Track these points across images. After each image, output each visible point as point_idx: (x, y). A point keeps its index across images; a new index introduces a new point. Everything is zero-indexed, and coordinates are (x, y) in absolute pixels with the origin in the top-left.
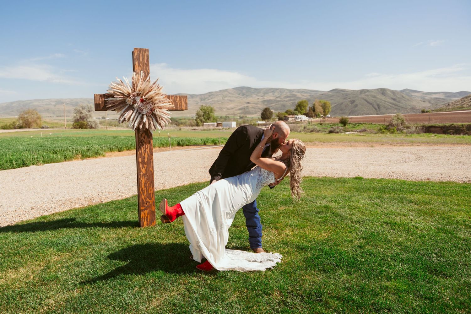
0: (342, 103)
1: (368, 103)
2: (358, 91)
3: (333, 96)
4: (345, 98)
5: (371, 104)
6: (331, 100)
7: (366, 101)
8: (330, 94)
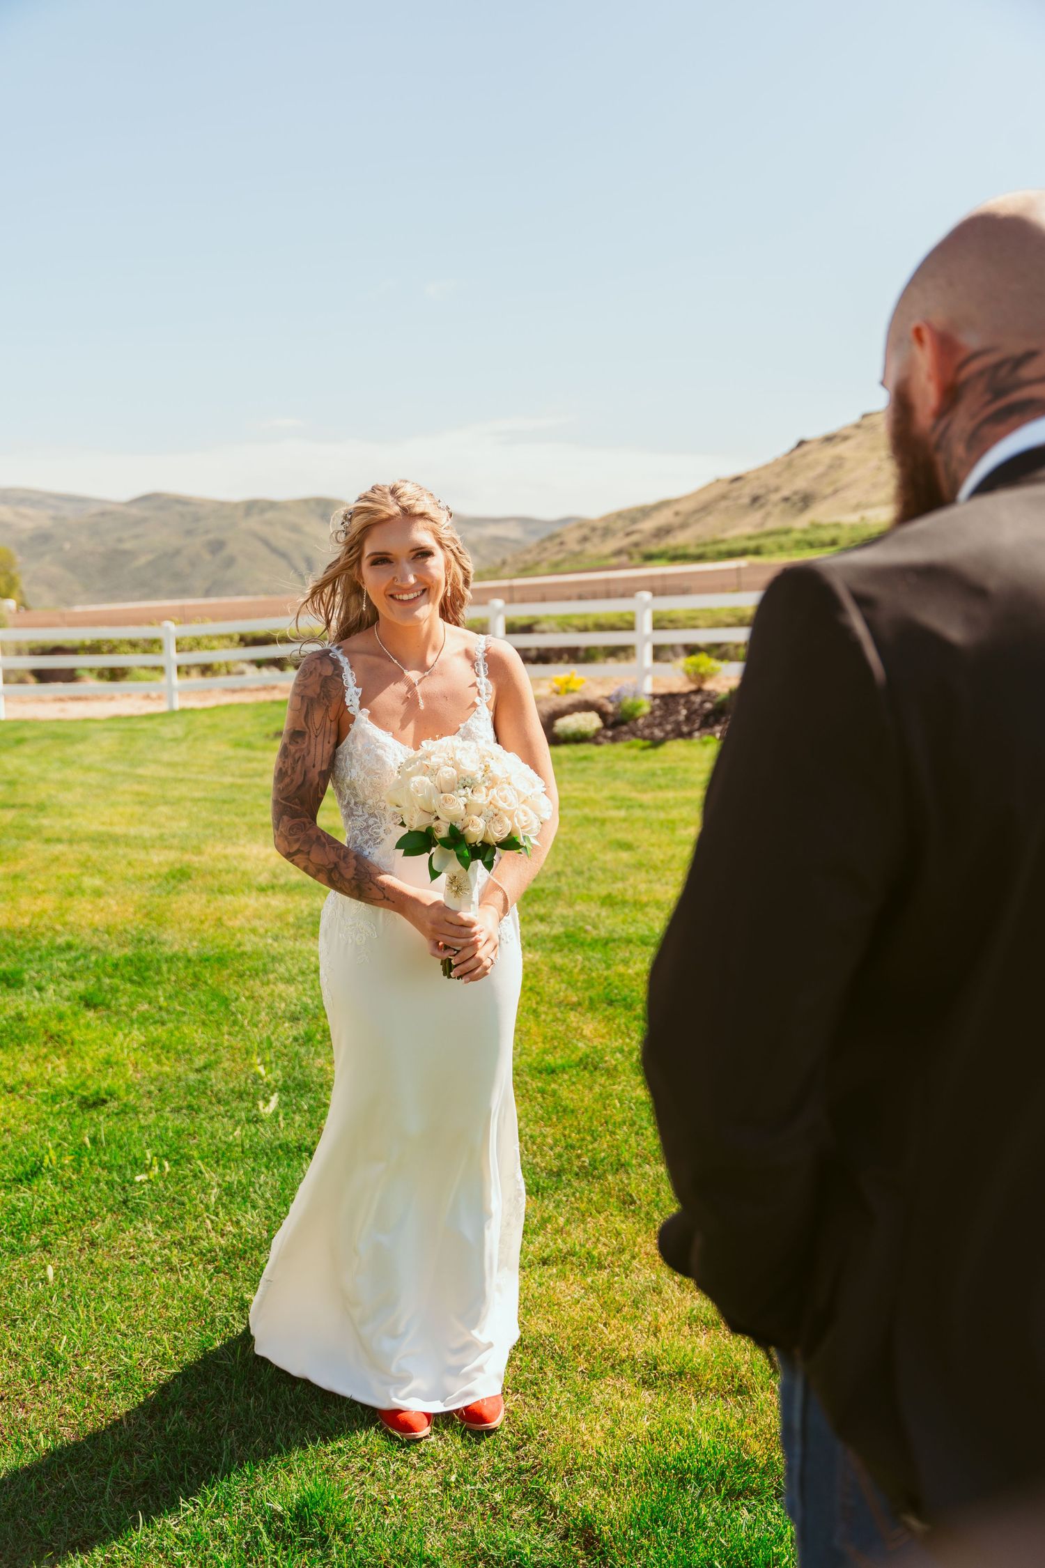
0: (177, 552)
1: (274, 550)
2: (236, 506)
3: (144, 520)
4: (189, 533)
5: (283, 555)
6: (137, 537)
7: (266, 543)
8: (134, 511)
